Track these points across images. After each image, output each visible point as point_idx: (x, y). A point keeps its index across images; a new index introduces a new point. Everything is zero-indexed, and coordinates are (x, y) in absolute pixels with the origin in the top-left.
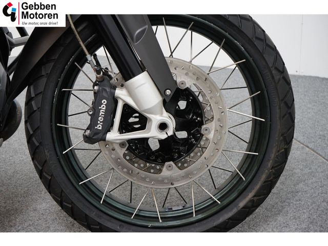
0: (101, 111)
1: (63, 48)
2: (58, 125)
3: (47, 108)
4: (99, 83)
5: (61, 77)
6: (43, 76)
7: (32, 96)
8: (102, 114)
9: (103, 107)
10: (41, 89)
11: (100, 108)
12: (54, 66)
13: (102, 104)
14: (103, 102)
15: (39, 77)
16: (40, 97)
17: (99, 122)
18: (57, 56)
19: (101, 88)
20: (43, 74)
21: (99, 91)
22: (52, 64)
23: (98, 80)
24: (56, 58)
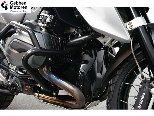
0: (141, 99)
1: (128, 63)
2: (121, 100)
3: (117, 91)
4: (143, 84)
5: (126, 77)
6: (117, 75)
7: (111, 84)
8: (142, 101)
9: (143, 97)
10: (115, 81)
11: (141, 97)
12: (123, 71)
13: (143, 95)
14: (143, 94)
15: (115, 75)
16: (114, 85)
17: (139, 105)
18: (125, 66)
19: (143, 86)
20: (117, 74)
21: (142, 87)
22: (122, 70)
23: (143, 82)
24: (125, 67)
